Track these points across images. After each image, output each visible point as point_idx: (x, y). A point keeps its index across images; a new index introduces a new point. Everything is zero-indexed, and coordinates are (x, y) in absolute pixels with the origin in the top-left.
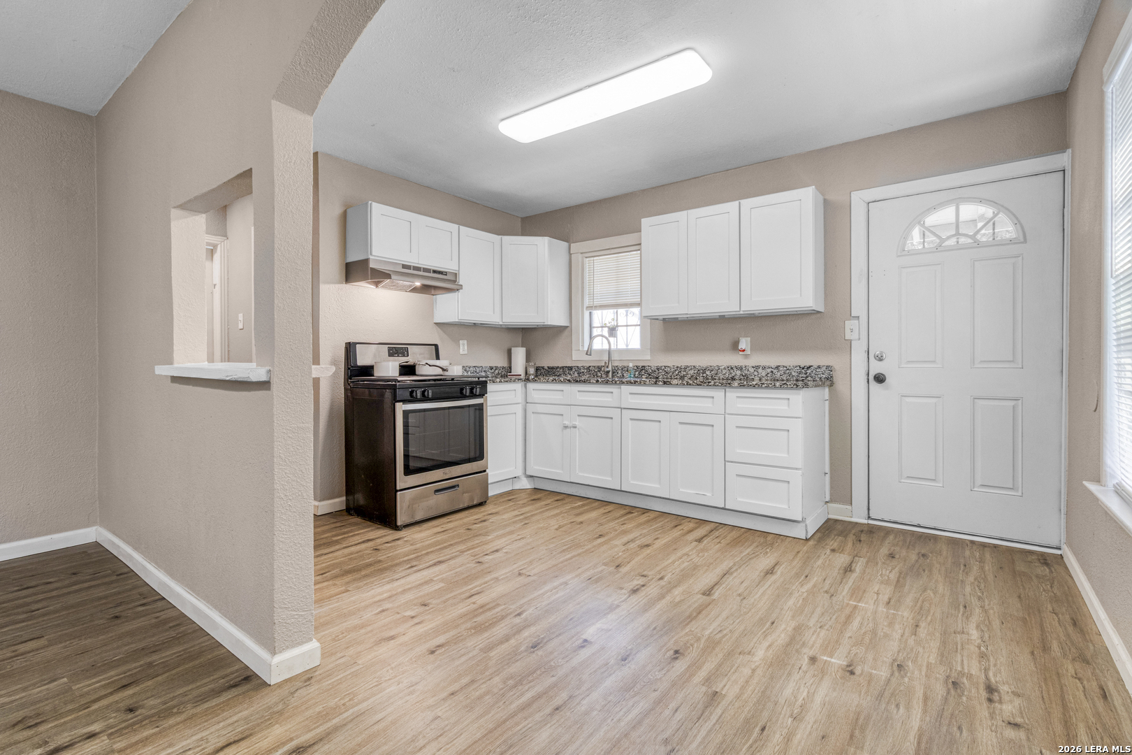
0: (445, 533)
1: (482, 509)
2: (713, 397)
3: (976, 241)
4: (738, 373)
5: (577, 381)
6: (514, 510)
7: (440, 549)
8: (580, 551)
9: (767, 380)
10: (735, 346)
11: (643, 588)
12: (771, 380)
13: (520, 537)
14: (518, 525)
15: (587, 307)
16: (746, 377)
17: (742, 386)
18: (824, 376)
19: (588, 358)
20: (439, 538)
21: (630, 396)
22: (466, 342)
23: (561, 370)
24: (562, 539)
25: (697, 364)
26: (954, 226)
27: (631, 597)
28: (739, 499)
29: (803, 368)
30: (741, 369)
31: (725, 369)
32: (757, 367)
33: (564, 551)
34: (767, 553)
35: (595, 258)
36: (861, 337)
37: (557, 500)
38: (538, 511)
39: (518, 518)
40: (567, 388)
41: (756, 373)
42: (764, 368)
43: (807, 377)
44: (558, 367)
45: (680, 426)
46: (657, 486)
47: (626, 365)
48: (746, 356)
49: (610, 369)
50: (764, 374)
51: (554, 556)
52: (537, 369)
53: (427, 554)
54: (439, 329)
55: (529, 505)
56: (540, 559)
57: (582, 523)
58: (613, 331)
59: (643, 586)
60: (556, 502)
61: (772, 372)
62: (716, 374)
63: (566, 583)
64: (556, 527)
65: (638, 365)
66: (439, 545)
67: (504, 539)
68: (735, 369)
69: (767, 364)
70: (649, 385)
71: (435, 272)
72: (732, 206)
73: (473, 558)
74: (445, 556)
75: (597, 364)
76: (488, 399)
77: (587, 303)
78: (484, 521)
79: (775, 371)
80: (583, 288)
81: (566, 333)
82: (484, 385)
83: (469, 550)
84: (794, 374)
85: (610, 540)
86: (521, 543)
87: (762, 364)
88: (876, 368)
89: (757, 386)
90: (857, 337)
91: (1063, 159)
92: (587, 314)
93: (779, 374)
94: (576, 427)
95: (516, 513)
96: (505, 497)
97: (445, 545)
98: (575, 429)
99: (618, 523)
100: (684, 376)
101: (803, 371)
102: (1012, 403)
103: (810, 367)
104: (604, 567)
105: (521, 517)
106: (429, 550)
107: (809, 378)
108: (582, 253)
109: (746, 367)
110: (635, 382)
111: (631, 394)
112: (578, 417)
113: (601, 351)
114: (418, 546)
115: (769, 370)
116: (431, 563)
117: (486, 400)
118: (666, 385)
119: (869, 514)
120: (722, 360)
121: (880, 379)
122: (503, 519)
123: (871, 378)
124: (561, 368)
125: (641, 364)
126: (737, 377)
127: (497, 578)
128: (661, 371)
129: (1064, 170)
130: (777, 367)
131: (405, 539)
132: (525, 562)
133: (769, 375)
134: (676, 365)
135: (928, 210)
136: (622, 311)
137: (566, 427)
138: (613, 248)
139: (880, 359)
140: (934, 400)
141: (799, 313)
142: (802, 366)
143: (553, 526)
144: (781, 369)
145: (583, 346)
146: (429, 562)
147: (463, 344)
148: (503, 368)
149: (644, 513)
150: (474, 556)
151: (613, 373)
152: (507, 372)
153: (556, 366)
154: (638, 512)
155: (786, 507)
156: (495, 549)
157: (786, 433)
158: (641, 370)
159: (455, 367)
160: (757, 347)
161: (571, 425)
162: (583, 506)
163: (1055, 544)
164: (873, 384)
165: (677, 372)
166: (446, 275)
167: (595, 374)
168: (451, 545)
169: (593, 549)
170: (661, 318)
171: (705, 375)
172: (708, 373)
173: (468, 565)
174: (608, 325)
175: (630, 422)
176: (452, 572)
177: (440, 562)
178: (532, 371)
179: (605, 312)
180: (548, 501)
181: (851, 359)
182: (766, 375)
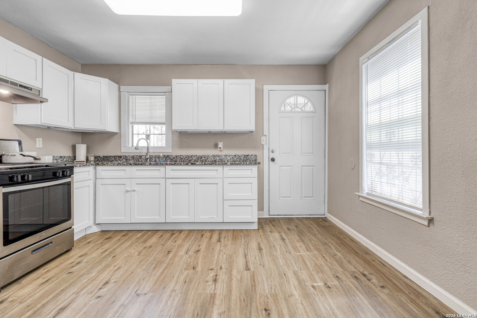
0: (50, 282)
1: (71, 254)
2: (217, 170)
3: (302, 110)
4: (218, 158)
5: (136, 164)
6: (98, 249)
7: (54, 297)
8: (165, 265)
9: (231, 161)
10: (216, 146)
11: (218, 277)
12: (232, 161)
13: (116, 268)
14: (110, 259)
15: (131, 123)
16: (221, 160)
17: (232, 164)
18: (254, 159)
19: (137, 151)
20: (47, 287)
21: (171, 171)
22: (41, 139)
23: (114, 158)
24: (148, 261)
25: (197, 154)
26: (294, 104)
27: (217, 285)
28: (230, 217)
29: (246, 156)
30: (219, 156)
31: (211, 156)
32: (226, 156)
33: (154, 268)
34: (250, 240)
35: (136, 96)
36: (267, 143)
37: (124, 236)
38: (116, 246)
39: (105, 254)
40: (128, 168)
41: (226, 158)
42: (229, 156)
43: (247, 160)
44: (110, 157)
45: (200, 185)
46: (188, 217)
47: (157, 154)
48: (221, 151)
49: (148, 157)
50: (229, 159)
51: (151, 273)
52: (96, 157)
53: (44, 306)
54: (18, 129)
55: (106, 243)
56: (144, 279)
57: (151, 247)
58: (148, 137)
59: (216, 276)
60: (124, 237)
61: (233, 158)
62: (207, 159)
63: (174, 290)
64: (137, 253)
65: (165, 155)
66: (51, 294)
67: (106, 273)
68: (216, 157)
69: (230, 154)
70: (183, 165)
71: (21, 86)
72: (220, 81)
73: (90, 295)
74: (63, 302)
75: (138, 155)
76: (74, 178)
77: (131, 121)
78: (79, 263)
79: (234, 157)
80: (128, 112)
81: (117, 136)
82: (71, 169)
83: (82, 289)
84: (242, 158)
85: (176, 253)
86: (121, 271)
87: (228, 154)
88: (272, 156)
89: (238, 164)
90: (266, 143)
91: (326, 87)
92: (130, 126)
93: (236, 158)
94: (135, 191)
95: (100, 251)
96: (83, 242)
97: (57, 292)
98: (134, 192)
99: (172, 241)
100: (191, 160)
101: (246, 157)
102: (312, 167)
103: (248, 155)
104: (187, 271)
105: (107, 253)
106: (44, 302)
107: (248, 160)
108: (128, 92)
109: (221, 155)
110: (175, 164)
111: (171, 170)
112: (136, 185)
113: (144, 147)
114: (28, 302)
115: (231, 157)
116: (53, 313)
117: (73, 179)
118: (193, 165)
119: (269, 214)
120: (210, 152)
121: (273, 160)
122: (94, 257)
123: (270, 159)
124: (113, 157)
125: (166, 154)
126: (217, 160)
127: (122, 305)
128: (178, 158)
129: (325, 91)
130: (235, 156)
131: (10, 300)
132: (134, 284)
133: (231, 159)
134: (187, 154)
135: (289, 97)
136: (152, 126)
137: (127, 191)
138: (148, 92)
139: (273, 152)
140: (290, 167)
141: (244, 132)
142: (245, 155)
143: (134, 253)
144: (237, 156)
145: (128, 144)
146: (50, 313)
147: (39, 141)
148: (69, 157)
149: (180, 233)
150: (91, 293)
151: (150, 159)
152: (74, 160)
153: (110, 155)
154: (177, 232)
155: (251, 217)
156: (104, 282)
157: (251, 184)
158: (167, 157)
159: (47, 157)
160: (226, 147)
161: (132, 190)
162: (143, 236)
163: (323, 214)
164: (271, 162)
165: (187, 158)
166: (31, 90)
167: (137, 160)
168: (63, 290)
169: (171, 262)
170: (179, 131)
171: (201, 159)
172: (203, 158)
173: (91, 303)
174: (145, 133)
175: (171, 185)
176: (80, 314)
177: (62, 309)
178: (92, 159)
179: (140, 126)
180: (118, 238)
181: (263, 152)
182: (230, 159)
